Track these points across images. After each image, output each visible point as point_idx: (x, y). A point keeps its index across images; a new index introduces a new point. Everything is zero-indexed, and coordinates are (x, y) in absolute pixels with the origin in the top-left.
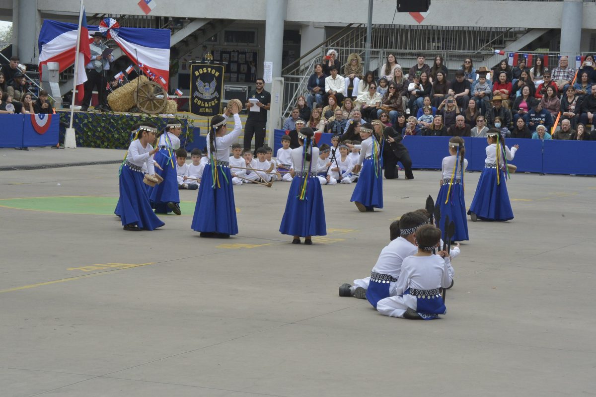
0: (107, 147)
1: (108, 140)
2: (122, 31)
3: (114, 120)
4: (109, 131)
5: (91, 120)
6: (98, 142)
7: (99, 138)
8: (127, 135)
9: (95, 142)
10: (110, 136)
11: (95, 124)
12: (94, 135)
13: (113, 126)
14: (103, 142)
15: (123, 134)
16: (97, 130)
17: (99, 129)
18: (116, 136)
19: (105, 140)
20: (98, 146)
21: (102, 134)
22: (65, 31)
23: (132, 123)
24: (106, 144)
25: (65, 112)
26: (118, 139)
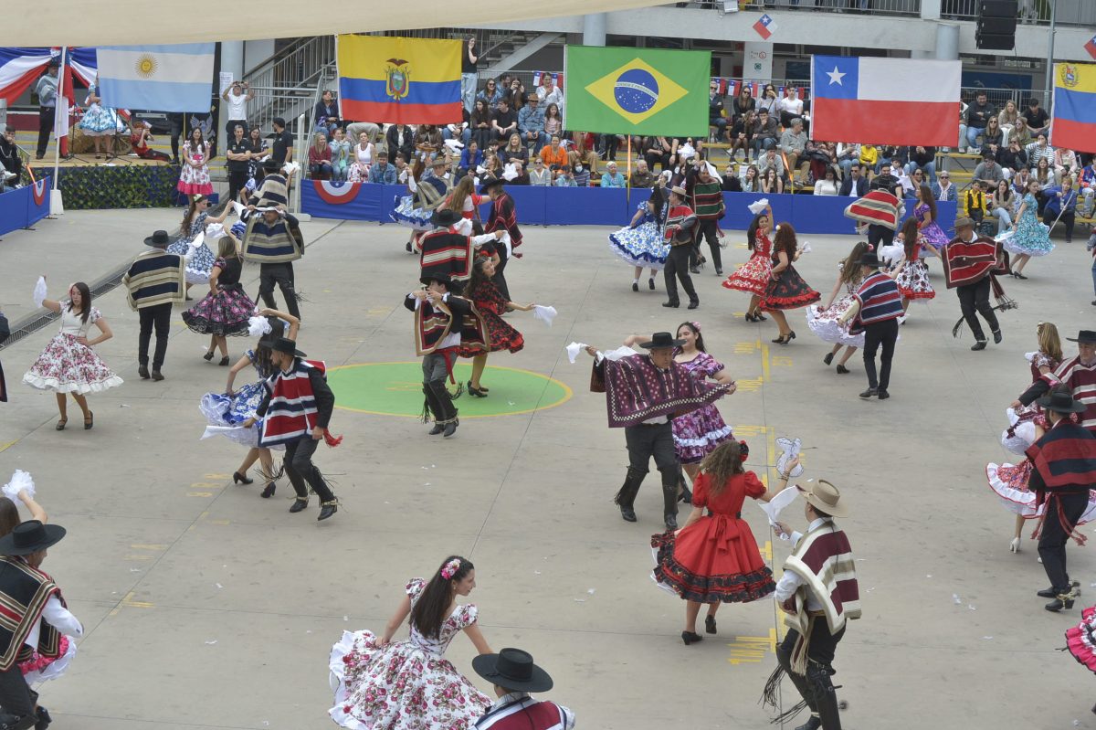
0: (92, 208)
1: (92, 198)
2: (78, 54)
3: (98, 174)
4: (92, 188)
5: (71, 176)
6: (82, 202)
7: (81, 197)
8: (114, 191)
9: (77, 203)
10: (94, 193)
11: (77, 181)
12: (75, 193)
13: (97, 183)
14: (86, 202)
15: (109, 191)
16: (79, 188)
17: (81, 187)
18: (101, 193)
19: (89, 199)
20: (81, 207)
21: (84, 193)
22: (11, 58)
23: (119, 176)
24: (90, 204)
25: (40, 169)
26: (103, 197)
